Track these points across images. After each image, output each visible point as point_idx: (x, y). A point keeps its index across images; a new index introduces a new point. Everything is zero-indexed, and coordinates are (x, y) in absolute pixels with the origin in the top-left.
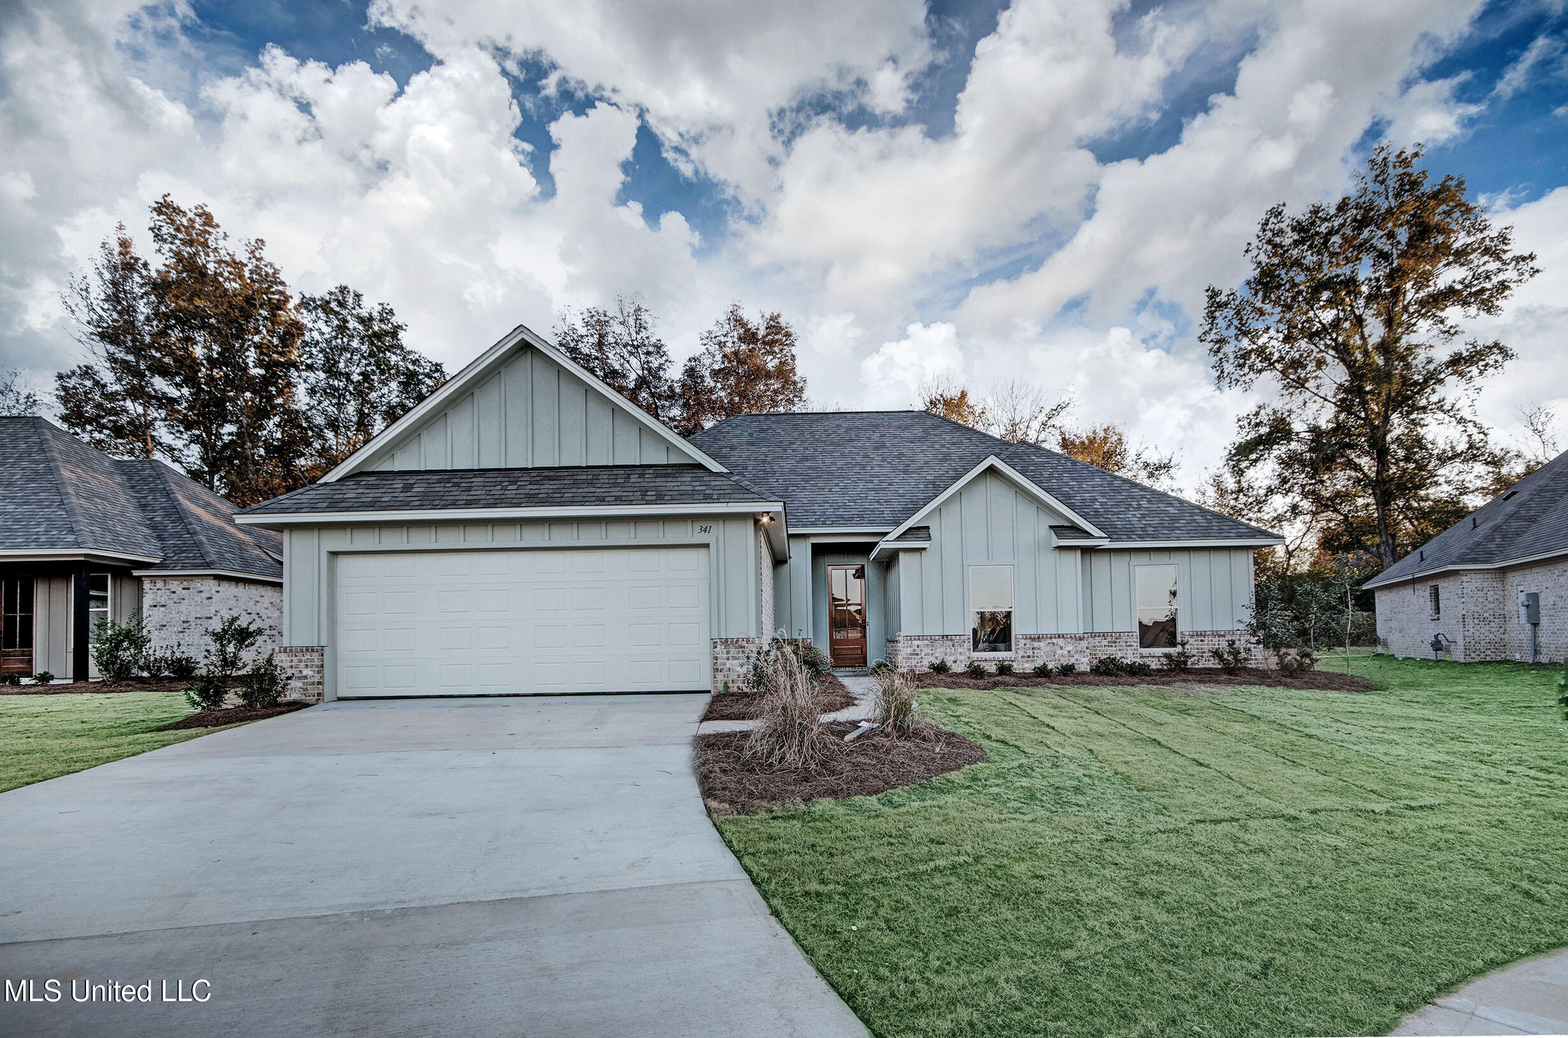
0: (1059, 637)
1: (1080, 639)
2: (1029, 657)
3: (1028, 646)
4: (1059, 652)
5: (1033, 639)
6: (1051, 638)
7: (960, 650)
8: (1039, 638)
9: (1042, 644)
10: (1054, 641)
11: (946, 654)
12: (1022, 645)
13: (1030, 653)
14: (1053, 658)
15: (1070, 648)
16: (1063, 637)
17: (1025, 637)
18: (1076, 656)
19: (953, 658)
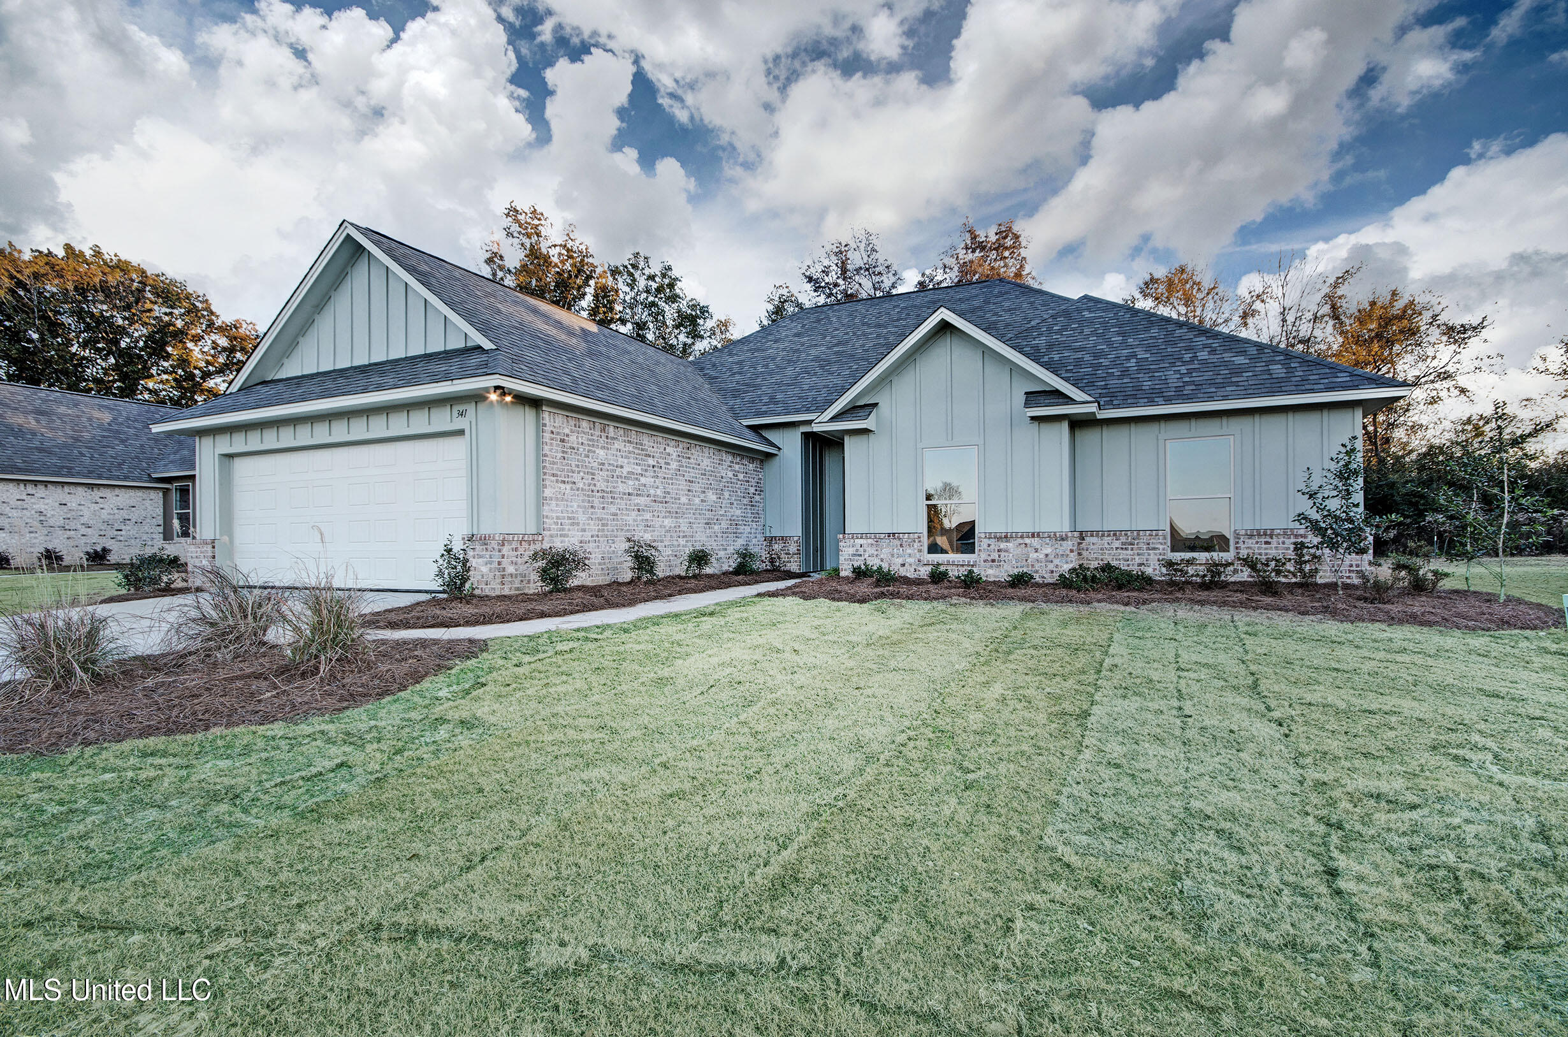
0: (1033, 536)
1: (1063, 539)
2: (993, 561)
3: (992, 547)
4: (1033, 555)
5: (999, 539)
6: (1022, 537)
7: (909, 551)
8: (1006, 538)
9: (1010, 545)
10: (1027, 541)
11: (893, 555)
12: (985, 546)
13: (995, 556)
14: (1024, 563)
15: (1048, 550)
16: (1038, 535)
17: (989, 536)
18: (1057, 561)
19: (900, 561)
